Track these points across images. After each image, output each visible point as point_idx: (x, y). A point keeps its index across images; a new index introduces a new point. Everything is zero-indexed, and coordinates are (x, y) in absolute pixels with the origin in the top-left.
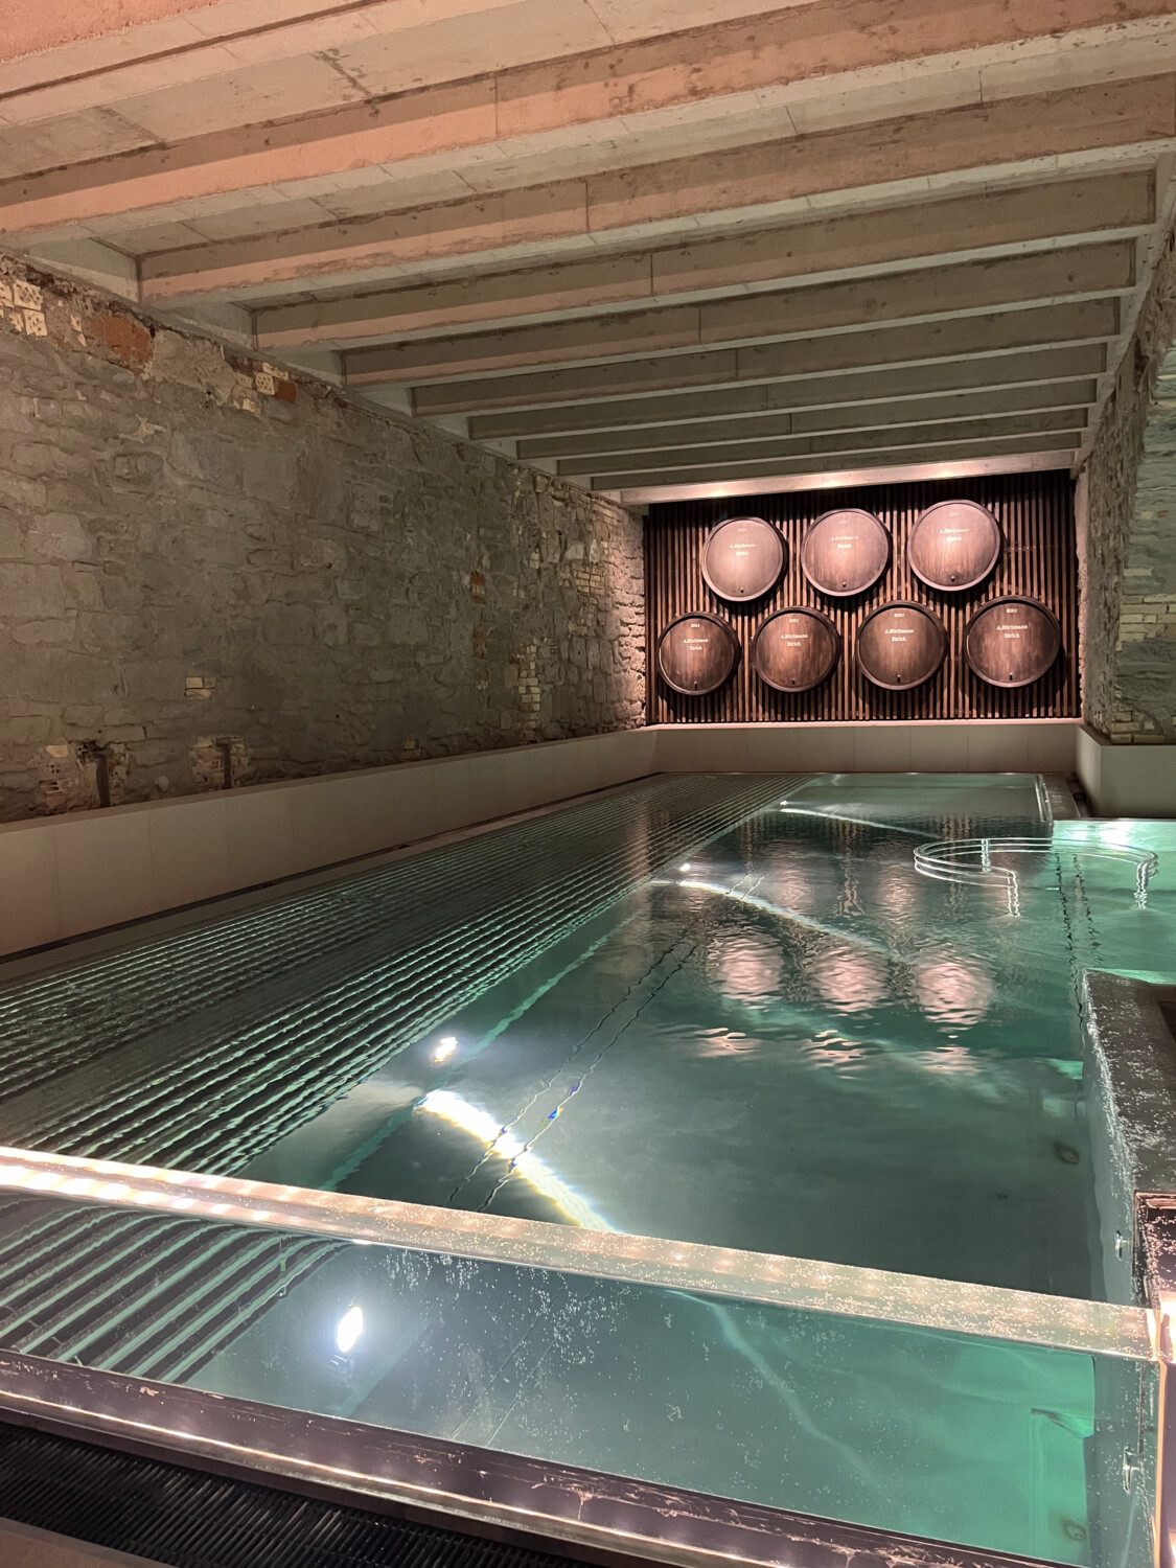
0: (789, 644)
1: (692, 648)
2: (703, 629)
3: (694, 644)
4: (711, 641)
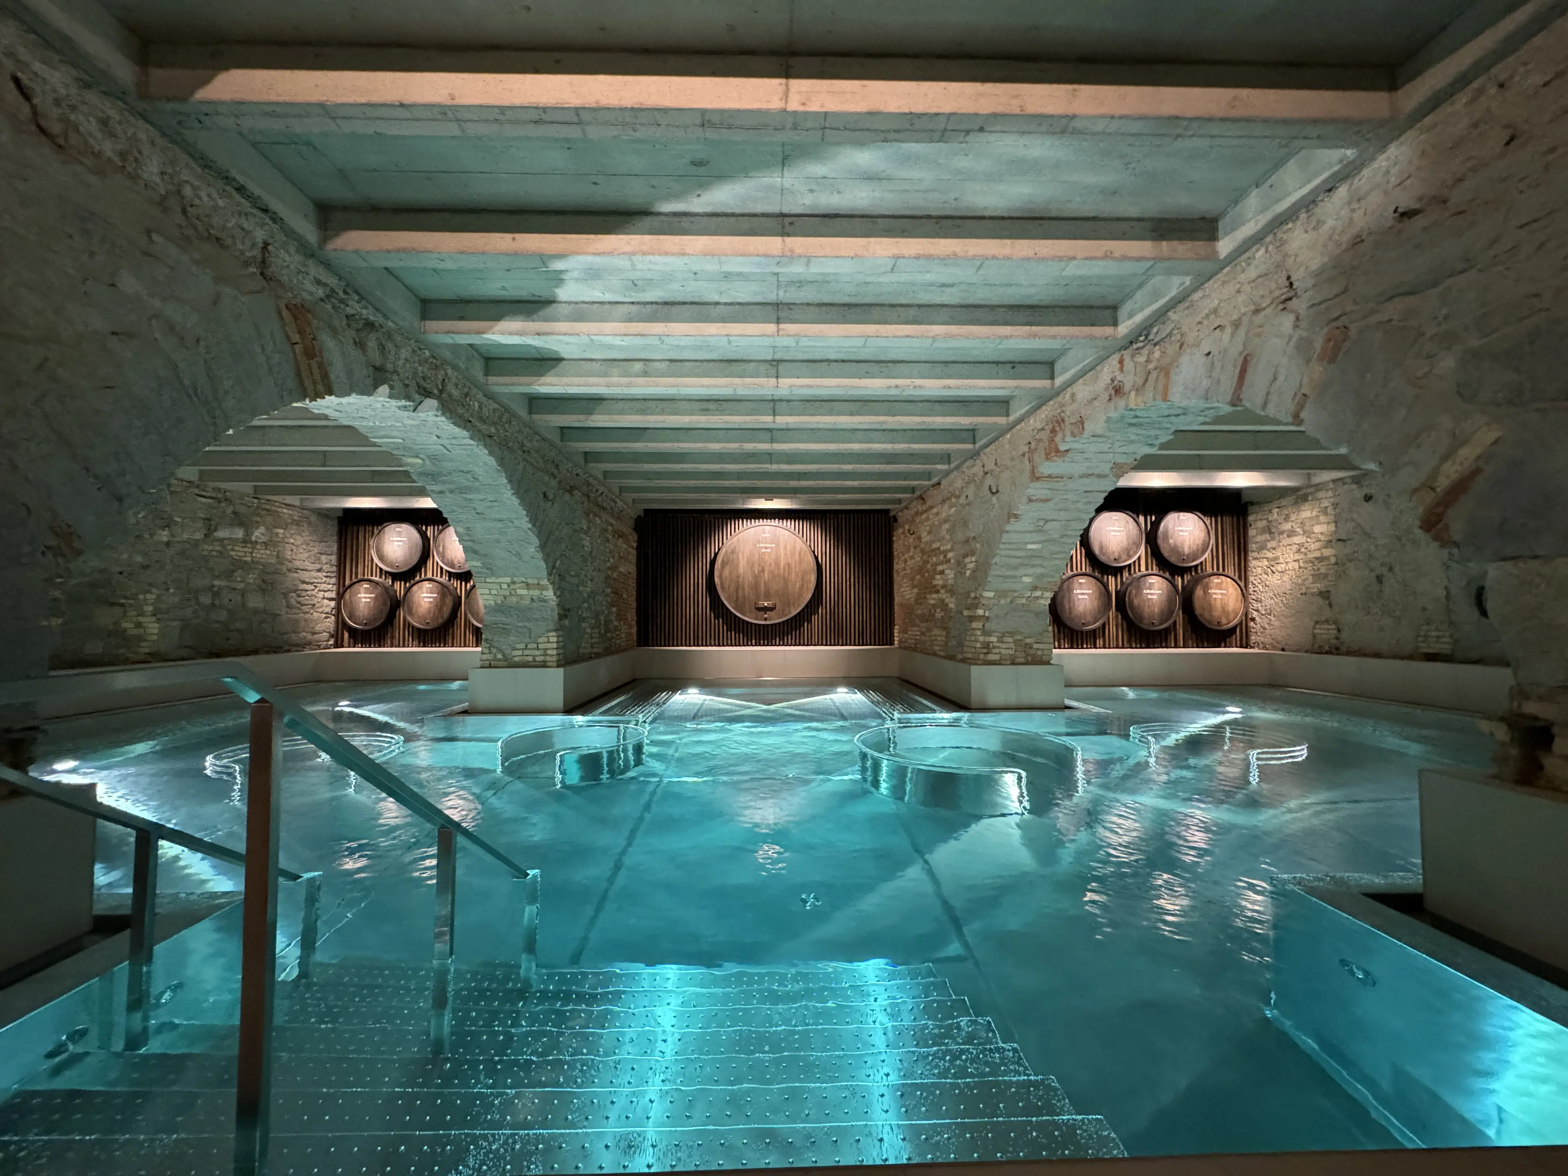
0: (426, 600)
1: (364, 600)
2: (371, 589)
3: (365, 598)
4: (376, 596)
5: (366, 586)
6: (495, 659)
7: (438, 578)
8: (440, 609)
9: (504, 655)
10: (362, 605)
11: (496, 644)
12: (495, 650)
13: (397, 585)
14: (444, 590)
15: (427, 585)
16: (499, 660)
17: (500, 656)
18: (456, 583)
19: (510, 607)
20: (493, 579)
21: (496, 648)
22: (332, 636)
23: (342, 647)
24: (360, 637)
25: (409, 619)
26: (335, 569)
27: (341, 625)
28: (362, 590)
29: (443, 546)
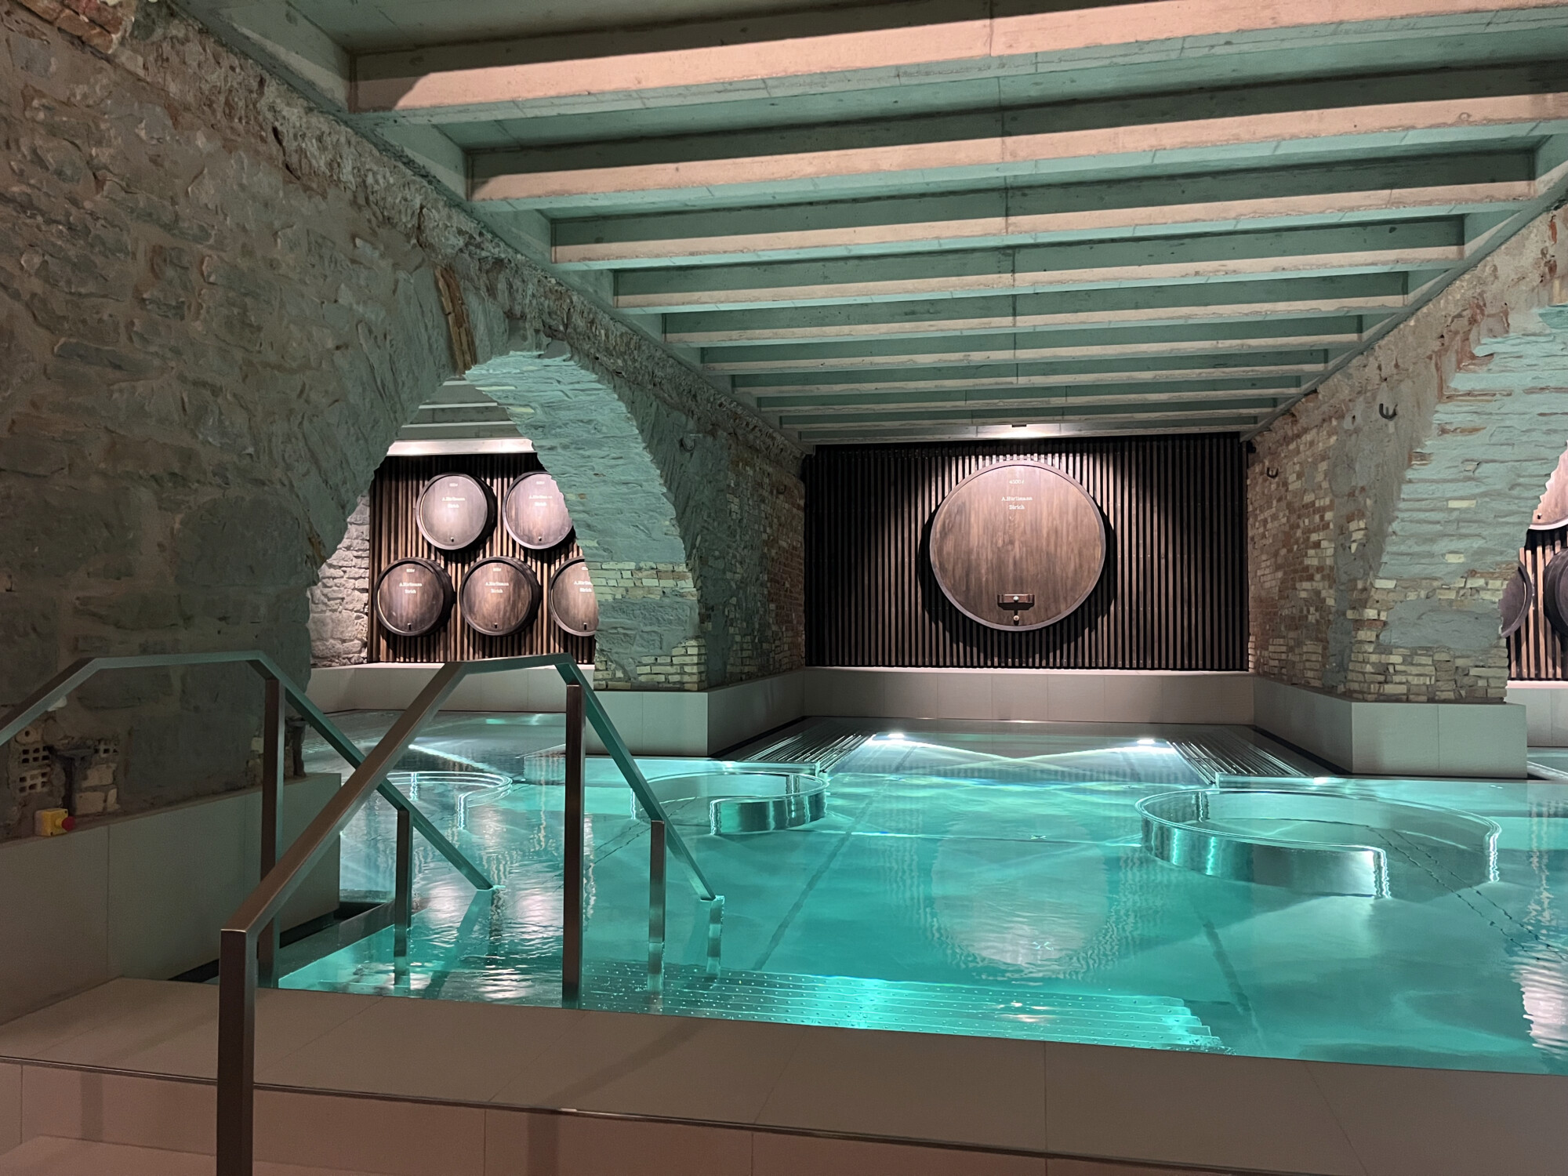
0: (493, 591)
1: (407, 591)
2: (417, 574)
3: (409, 588)
4: (424, 585)
5: (409, 569)
6: (614, 678)
7: (509, 559)
8: (514, 606)
9: (625, 672)
10: (404, 601)
11: (615, 657)
12: (613, 666)
13: (452, 569)
14: (521, 577)
15: (494, 568)
16: (619, 680)
17: (619, 674)
18: (535, 565)
19: (633, 604)
20: (611, 565)
21: (616, 663)
22: (365, 645)
23: (378, 661)
24: (404, 646)
25: (469, 619)
26: (367, 545)
27: (377, 629)
28: (405, 576)
29: (517, 509)
